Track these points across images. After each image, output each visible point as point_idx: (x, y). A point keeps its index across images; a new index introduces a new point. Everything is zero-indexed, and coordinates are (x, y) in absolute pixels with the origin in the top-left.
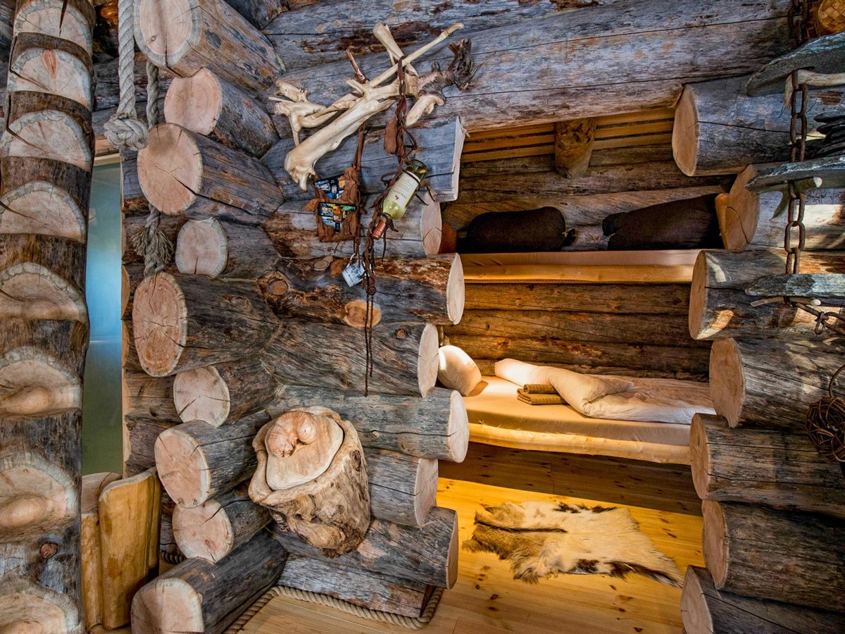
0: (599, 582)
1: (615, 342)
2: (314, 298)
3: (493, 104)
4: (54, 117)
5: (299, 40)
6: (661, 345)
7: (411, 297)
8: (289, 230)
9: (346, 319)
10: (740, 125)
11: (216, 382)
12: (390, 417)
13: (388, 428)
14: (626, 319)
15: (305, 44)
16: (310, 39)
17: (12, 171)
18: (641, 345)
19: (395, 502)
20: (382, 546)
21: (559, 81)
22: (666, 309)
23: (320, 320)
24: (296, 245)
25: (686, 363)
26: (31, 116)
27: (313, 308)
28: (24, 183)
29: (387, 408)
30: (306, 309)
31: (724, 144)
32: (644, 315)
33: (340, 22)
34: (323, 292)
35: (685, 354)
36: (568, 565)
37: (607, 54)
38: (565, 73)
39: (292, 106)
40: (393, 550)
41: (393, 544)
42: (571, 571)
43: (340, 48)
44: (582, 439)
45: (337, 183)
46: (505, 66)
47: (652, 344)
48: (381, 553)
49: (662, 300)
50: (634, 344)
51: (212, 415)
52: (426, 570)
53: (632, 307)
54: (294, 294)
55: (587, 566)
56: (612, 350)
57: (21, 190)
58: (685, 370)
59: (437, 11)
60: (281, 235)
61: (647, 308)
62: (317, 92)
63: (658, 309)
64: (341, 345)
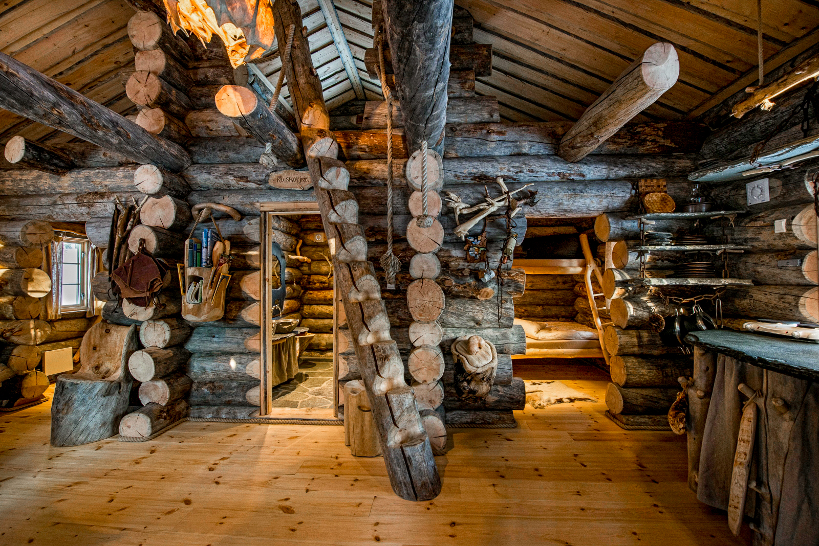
0: (566, 405)
1: (531, 304)
2: (465, 287)
3: (540, 212)
4: (351, 203)
5: (453, 173)
6: (551, 305)
7: (509, 286)
8: (450, 257)
9: (478, 297)
10: (622, 229)
11: (435, 326)
12: (500, 337)
13: (499, 342)
14: (535, 292)
15: (456, 175)
16: (459, 174)
17: (345, 230)
18: (542, 305)
19: (504, 374)
20: (496, 395)
21: (565, 207)
22: (553, 287)
23: (464, 297)
24: (452, 263)
25: (563, 313)
26: (344, 203)
27: (463, 292)
28: (353, 237)
29: (498, 334)
30: (460, 292)
31: (617, 234)
32: (543, 290)
33: (475, 170)
34: (470, 285)
35: (563, 309)
36: (553, 401)
37: (582, 200)
38: (567, 205)
39: (457, 204)
40: (501, 396)
41: (501, 393)
42: (555, 403)
43: (472, 180)
44: (537, 351)
45: (477, 238)
46: (546, 200)
47: (547, 304)
48: (496, 398)
49: (551, 282)
50: (539, 305)
51: (433, 341)
52: (516, 402)
53: (537, 286)
54: (455, 286)
55: (560, 401)
56: (529, 309)
57: (352, 240)
58: (563, 317)
59: (517, 173)
60: (445, 259)
61: (544, 287)
62: (465, 198)
63: (549, 287)
64: (478, 308)
